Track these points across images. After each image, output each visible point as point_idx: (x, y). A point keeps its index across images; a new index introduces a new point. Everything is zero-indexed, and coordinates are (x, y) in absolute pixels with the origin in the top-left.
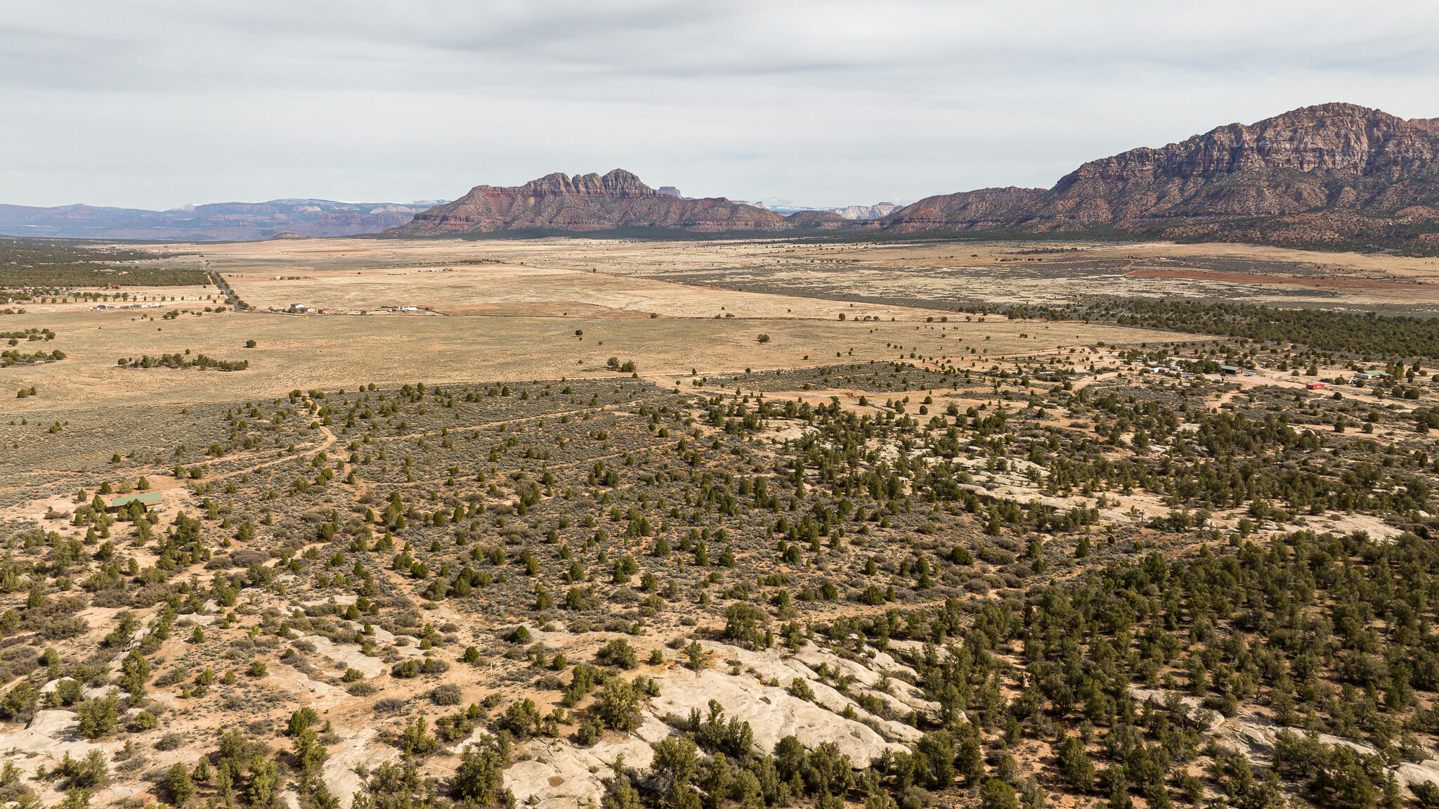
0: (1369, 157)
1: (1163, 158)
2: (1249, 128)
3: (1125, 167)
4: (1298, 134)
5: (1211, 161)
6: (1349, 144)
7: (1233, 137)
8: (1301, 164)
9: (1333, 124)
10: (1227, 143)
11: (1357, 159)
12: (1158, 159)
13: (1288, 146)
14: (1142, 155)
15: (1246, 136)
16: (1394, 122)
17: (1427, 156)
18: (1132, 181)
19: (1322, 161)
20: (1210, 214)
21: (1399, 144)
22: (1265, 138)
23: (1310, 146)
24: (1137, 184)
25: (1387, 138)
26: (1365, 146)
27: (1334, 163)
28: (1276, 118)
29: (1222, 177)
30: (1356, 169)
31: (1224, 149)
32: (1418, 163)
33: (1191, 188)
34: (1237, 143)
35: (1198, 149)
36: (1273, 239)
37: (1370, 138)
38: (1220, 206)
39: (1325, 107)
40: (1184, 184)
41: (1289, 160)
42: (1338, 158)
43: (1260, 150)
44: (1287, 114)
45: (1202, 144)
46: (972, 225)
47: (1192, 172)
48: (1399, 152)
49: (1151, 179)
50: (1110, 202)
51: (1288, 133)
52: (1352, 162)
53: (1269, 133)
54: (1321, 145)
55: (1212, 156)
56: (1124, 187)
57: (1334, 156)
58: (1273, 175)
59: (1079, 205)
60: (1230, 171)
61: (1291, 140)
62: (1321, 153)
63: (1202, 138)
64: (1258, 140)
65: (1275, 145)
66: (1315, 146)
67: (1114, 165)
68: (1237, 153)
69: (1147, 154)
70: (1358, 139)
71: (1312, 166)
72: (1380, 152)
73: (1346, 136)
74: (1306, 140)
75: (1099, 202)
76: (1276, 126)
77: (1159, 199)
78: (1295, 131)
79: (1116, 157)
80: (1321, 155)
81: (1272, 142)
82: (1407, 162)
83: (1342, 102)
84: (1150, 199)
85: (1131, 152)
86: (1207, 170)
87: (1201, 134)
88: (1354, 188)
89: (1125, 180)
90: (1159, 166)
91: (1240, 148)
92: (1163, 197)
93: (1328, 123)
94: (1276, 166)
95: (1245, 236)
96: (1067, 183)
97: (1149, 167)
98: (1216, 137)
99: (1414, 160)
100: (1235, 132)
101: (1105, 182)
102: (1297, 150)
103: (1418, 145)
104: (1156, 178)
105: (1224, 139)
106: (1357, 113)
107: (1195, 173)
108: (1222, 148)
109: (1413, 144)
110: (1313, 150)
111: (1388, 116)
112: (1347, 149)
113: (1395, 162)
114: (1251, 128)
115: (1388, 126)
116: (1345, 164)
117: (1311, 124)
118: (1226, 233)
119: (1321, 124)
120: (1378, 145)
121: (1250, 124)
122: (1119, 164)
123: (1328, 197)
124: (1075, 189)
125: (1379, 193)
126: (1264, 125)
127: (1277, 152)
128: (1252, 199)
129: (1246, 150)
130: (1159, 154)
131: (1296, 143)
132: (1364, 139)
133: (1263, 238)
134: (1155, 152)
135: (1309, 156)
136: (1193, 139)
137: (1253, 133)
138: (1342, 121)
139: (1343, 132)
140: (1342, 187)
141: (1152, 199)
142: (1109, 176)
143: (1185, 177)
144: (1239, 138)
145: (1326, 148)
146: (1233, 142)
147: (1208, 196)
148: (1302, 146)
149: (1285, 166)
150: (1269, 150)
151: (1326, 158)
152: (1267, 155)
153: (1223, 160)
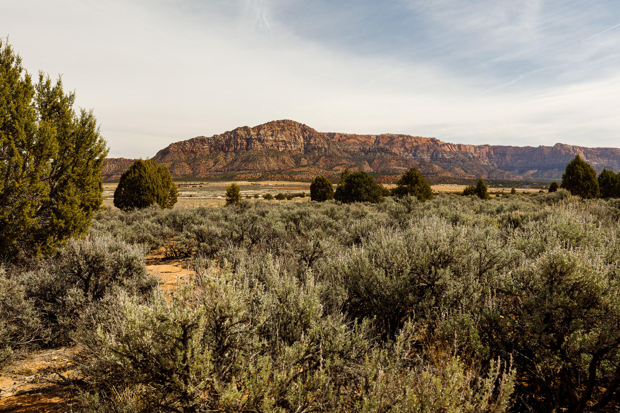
0: (304, 145)
1: (213, 143)
2: (252, 128)
3: (194, 146)
4: (275, 133)
5: (237, 145)
6: (296, 139)
7: (246, 133)
8: (278, 147)
9: (288, 129)
10: (244, 135)
11: (300, 146)
12: (211, 143)
13: (271, 138)
14: (202, 140)
15: (252, 133)
16: (312, 131)
17: (326, 146)
18: (198, 153)
19: (286, 147)
20: (246, 170)
21: (315, 140)
22: (260, 134)
23: (280, 139)
24: (201, 155)
25: (310, 137)
26: (302, 140)
27: (291, 147)
28: (264, 125)
29: (244, 152)
30: (300, 151)
31: (243, 138)
32: (324, 149)
33: (230, 158)
34: (249, 135)
35: (230, 138)
36: (296, 179)
37: (303, 137)
38: (250, 166)
39: (284, 121)
40: (226, 155)
41: (272, 145)
42: (292, 145)
43: (259, 140)
44: (268, 123)
45: (232, 136)
46: (109, 177)
47: (228, 149)
48: (316, 144)
49: (208, 153)
50: (189, 164)
51: (270, 132)
52: (299, 148)
53: (262, 132)
54: (285, 139)
55: (238, 142)
56: (195, 157)
57: (291, 144)
58: (267, 152)
59: (173, 165)
60: (247, 149)
61: (272, 135)
62: (285, 143)
63: (231, 133)
64: (257, 135)
65: (265, 138)
66: (282, 139)
67: (188, 145)
68: (249, 141)
69: (204, 140)
70: (299, 137)
71: (282, 149)
72: (309, 144)
73: (294, 135)
74: (278, 136)
75: (184, 164)
76: (264, 129)
77: (215, 163)
78: (273, 132)
79: (189, 141)
80: (286, 144)
81: (264, 136)
82: (319, 149)
83: (289, 119)
84: (210, 163)
85: (196, 139)
86: (236, 149)
87: (230, 130)
88: (306, 159)
89: (195, 153)
90: (211, 146)
91: (250, 138)
92: (217, 162)
93: (286, 129)
94: (268, 148)
95: (283, 177)
96: (164, 153)
97: (206, 147)
98: (239, 132)
99: (322, 148)
100: (247, 130)
101: (184, 154)
102: (275, 141)
103: (322, 141)
104: (211, 152)
105: (242, 133)
106: (296, 125)
107: (230, 150)
108: (242, 138)
109: (320, 141)
110: (282, 141)
111: (309, 127)
112: (296, 142)
113: (315, 149)
115: (309, 132)
116: (296, 148)
117: (279, 129)
118: (273, 176)
119: (283, 130)
120: (307, 140)
121: (252, 127)
122: (191, 144)
123: (295, 162)
124: (168, 158)
125: (317, 161)
126: (259, 128)
127: (267, 141)
128: (265, 163)
129: (253, 139)
130: (211, 140)
131: (274, 137)
132: (301, 137)
133: (292, 178)
134: (208, 139)
135: (281, 144)
136: (227, 133)
137: (255, 131)
138: (291, 128)
139: (292, 133)
140: (301, 158)
141: (211, 163)
142: (186, 151)
143: (226, 152)
144: (249, 134)
145: (287, 140)
146: (246, 135)
147: (242, 161)
148: (277, 139)
149: (272, 148)
150: (263, 140)
151: (288, 145)
152: (263, 142)
153: (243, 144)
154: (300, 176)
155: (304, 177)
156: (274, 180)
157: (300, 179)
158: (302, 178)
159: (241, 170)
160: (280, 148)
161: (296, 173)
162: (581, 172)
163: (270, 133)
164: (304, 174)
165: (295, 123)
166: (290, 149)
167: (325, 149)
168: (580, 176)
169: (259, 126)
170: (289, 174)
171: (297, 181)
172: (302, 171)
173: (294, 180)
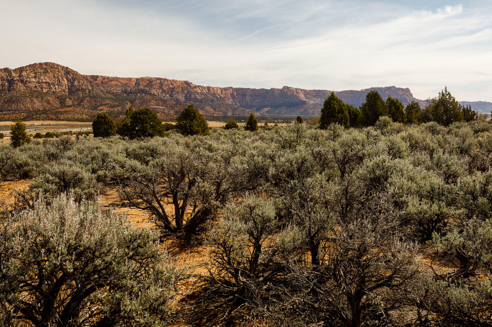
0: (69, 87)
2: (13, 70)
4: (37, 75)
6: (60, 81)
7: (7, 74)
8: (42, 88)
9: (51, 71)
10: (5, 76)
11: (64, 88)
13: (34, 80)
15: (14, 74)
16: (75, 74)
17: (90, 88)
19: (50, 88)
20: (9, 110)
21: (79, 82)
22: (22, 76)
23: (44, 81)
25: (74, 80)
26: (66, 82)
27: (55, 89)
28: (26, 67)
30: (65, 92)
31: (4, 80)
32: (87, 91)
34: (10, 77)
36: (62, 118)
37: (67, 79)
38: (14, 106)
39: (46, 64)
41: (36, 87)
43: (22, 81)
44: (30, 65)
48: (80, 86)
52: (63, 89)
53: (24, 74)
54: (48, 81)
57: (55, 86)
58: (31, 93)
60: (9, 90)
61: (35, 77)
62: (49, 84)
64: (20, 76)
65: (28, 79)
66: (46, 81)
68: (11, 82)
70: (63, 79)
71: (46, 90)
72: (73, 85)
73: (58, 77)
74: (41, 78)
76: (27, 70)
78: (36, 74)
80: (49, 85)
81: (27, 78)
82: (83, 90)
83: (52, 62)
88: (70, 99)
91: (12, 79)
93: (49, 71)
94: (31, 89)
95: (49, 117)
99: (86, 89)
100: (8, 72)
102: (39, 82)
103: (86, 83)
105: (3, 74)
106: (59, 67)
109: (84, 83)
110: (46, 83)
111: (72, 70)
112: (59, 84)
113: (79, 90)
114: (15, 70)
115: (73, 74)
116: (60, 89)
117: (42, 71)
118: (38, 116)
119: (46, 72)
120: (71, 82)
121: (14, 69)
123: (60, 103)
125: (81, 102)
126: (21, 70)
127: (30, 82)
128: (29, 103)
129: (15, 81)
131: (37, 79)
132: (65, 79)
133: (57, 118)
135: (44, 85)
137: (16, 73)
138: (54, 71)
139: (56, 75)
140: (65, 99)
144: (10, 75)
145: (51, 82)
146: (8, 77)
147: (5, 102)
148: (40, 81)
149: (35, 89)
150: (26, 81)
151: (52, 86)
152: (26, 83)
153: (4, 85)
154: (66, 116)
155: (69, 116)
156: (39, 120)
157: (65, 118)
158: (67, 118)
159: (4, 111)
160: (44, 90)
161: (62, 113)
162: (336, 107)
163: (33, 75)
164: (70, 114)
165: (58, 65)
166: (54, 90)
167: (89, 90)
168: (335, 109)
169: (21, 68)
170: (55, 114)
171: (63, 120)
172: (68, 111)
173: (60, 120)
